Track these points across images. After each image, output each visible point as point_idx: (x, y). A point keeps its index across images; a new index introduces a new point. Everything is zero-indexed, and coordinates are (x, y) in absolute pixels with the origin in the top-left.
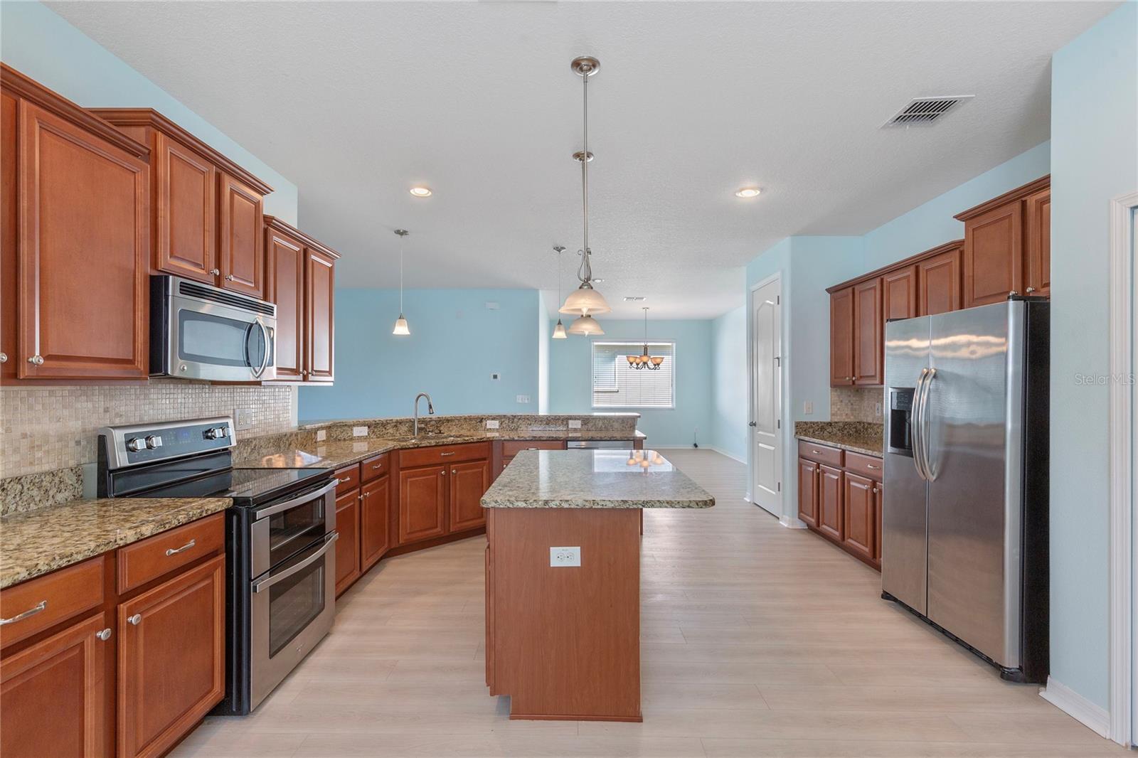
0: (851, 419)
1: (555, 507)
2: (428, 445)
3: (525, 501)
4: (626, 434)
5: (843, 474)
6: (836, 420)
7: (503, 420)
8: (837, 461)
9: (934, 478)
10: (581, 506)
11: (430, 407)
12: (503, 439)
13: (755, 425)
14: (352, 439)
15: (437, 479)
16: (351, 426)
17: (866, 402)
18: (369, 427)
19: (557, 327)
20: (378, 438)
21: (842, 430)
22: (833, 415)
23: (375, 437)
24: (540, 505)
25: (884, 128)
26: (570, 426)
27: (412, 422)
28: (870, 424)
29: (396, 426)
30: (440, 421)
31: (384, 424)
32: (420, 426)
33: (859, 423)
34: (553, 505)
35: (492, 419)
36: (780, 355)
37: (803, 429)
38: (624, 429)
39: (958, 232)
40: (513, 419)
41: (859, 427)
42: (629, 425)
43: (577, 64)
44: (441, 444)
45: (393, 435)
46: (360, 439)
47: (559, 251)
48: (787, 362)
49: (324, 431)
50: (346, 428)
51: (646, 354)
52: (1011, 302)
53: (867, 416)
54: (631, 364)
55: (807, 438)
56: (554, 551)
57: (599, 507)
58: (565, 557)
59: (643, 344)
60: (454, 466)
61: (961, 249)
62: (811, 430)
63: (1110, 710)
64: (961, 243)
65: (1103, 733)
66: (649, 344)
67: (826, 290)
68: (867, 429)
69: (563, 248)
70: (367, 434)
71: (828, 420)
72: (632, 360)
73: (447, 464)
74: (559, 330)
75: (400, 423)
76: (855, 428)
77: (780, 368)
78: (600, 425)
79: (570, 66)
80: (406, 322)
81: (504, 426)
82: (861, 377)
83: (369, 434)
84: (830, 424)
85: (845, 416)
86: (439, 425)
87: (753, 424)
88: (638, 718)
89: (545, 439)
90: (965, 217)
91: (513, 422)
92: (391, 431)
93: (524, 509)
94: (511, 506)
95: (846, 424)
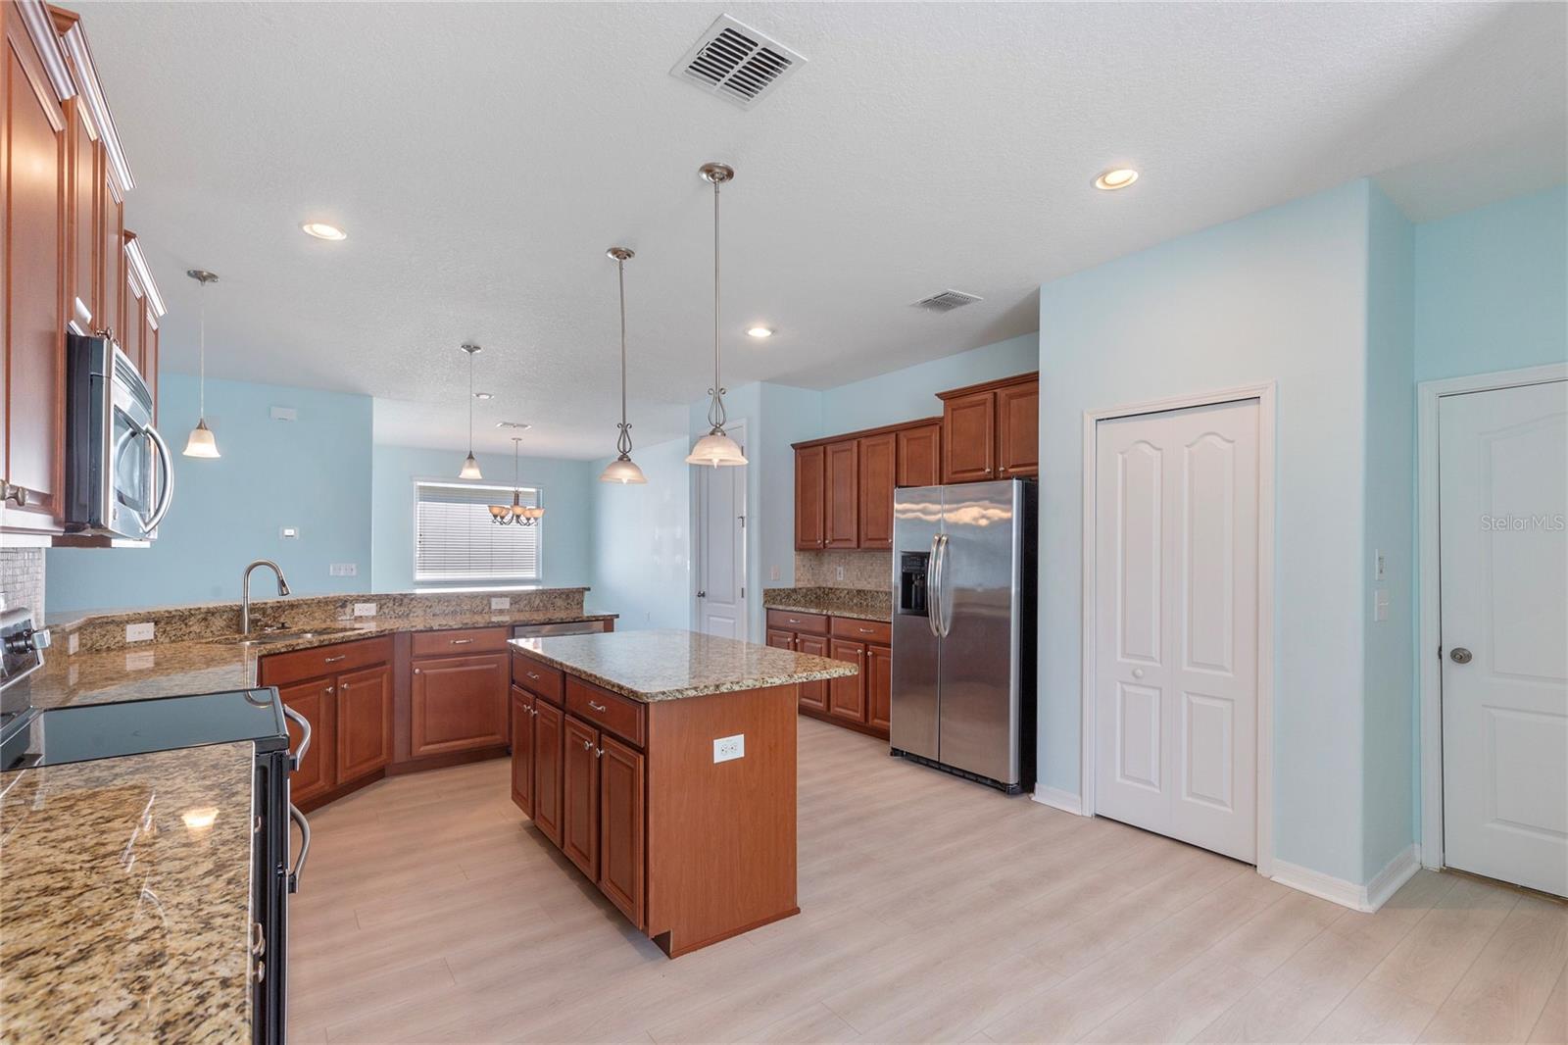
0: (812, 585)
1: (726, 691)
2: (309, 646)
3: (695, 689)
4: (574, 614)
5: (829, 641)
6: (800, 586)
7: (383, 602)
8: (822, 628)
9: (947, 633)
10: (751, 686)
11: (282, 584)
12: (414, 629)
13: (703, 595)
14: (123, 647)
15: (319, 702)
16: (121, 623)
17: (826, 566)
18: (156, 624)
19: (467, 463)
20: (174, 641)
21: (805, 596)
22: (797, 580)
23: (167, 640)
24: (711, 691)
25: (913, 305)
26: (493, 607)
27: (238, 612)
28: (831, 589)
29: (205, 619)
30: (279, 607)
31: (184, 617)
32: (252, 617)
33: (819, 588)
34: (723, 689)
35: (365, 602)
36: (745, 515)
37: (771, 596)
38: (569, 606)
39: (937, 409)
40: (402, 600)
41: (819, 592)
42: (576, 602)
43: (709, 169)
44: (326, 643)
45: (199, 636)
46: (139, 645)
47: (471, 351)
48: (755, 522)
49: (77, 635)
50: (111, 627)
51: (516, 503)
52: (1015, 481)
53: (826, 581)
54: (495, 516)
55: (774, 606)
56: (718, 744)
57: (769, 685)
58: (729, 748)
59: (512, 489)
60: (343, 677)
61: (941, 424)
62: (779, 598)
63: (1081, 795)
64: (941, 419)
65: (1076, 813)
66: (521, 489)
67: (792, 445)
68: (827, 595)
69: (478, 348)
70: (152, 637)
71: (792, 586)
72: (496, 511)
73: (334, 676)
74: (471, 466)
75: (213, 614)
76: (816, 594)
77: (745, 529)
78: (537, 603)
79: (699, 167)
80: (212, 436)
81: (386, 611)
82: (834, 540)
83: (156, 637)
84: (794, 591)
85: (806, 583)
86: (277, 615)
87: (702, 595)
88: (797, 911)
89: (481, 625)
90: (945, 397)
91: (400, 605)
92: (196, 628)
93: (695, 698)
94: (680, 697)
95: (808, 589)
